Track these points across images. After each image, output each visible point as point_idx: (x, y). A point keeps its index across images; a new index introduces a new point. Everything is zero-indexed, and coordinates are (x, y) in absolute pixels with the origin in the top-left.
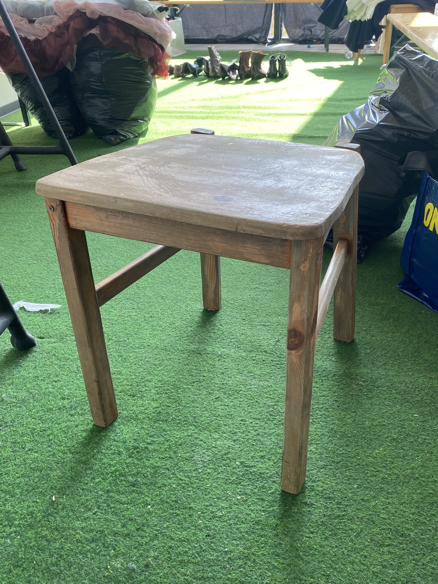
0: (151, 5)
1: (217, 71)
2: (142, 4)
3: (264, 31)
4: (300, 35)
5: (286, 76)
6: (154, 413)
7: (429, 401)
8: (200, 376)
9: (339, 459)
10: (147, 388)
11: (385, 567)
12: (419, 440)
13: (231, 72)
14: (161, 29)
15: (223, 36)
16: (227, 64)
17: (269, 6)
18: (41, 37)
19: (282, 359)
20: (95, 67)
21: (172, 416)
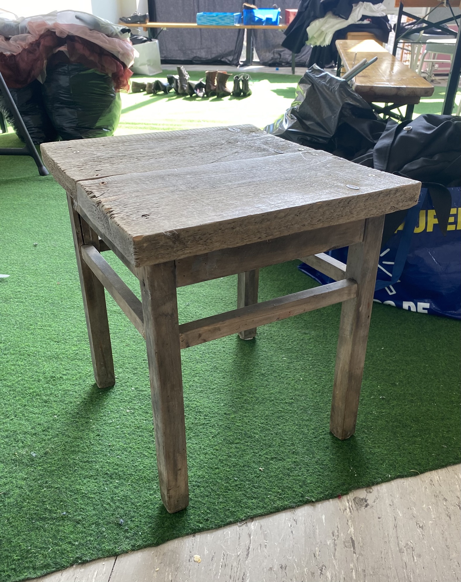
0: (114, 27)
1: (185, 88)
2: (107, 26)
3: (237, 54)
4: (270, 58)
5: (249, 95)
6: (72, 354)
7: (298, 349)
8: (117, 329)
9: (214, 387)
10: (70, 337)
11: (230, 456)
12: (282, 375)
13: (198, 90)
14: (123, 48)
15: (198, 57)
16: (195, 82)
17: (241, 31)
18: (16, 52)
19: (188, 318)
20: (64, 81)
21: (87, 356)
